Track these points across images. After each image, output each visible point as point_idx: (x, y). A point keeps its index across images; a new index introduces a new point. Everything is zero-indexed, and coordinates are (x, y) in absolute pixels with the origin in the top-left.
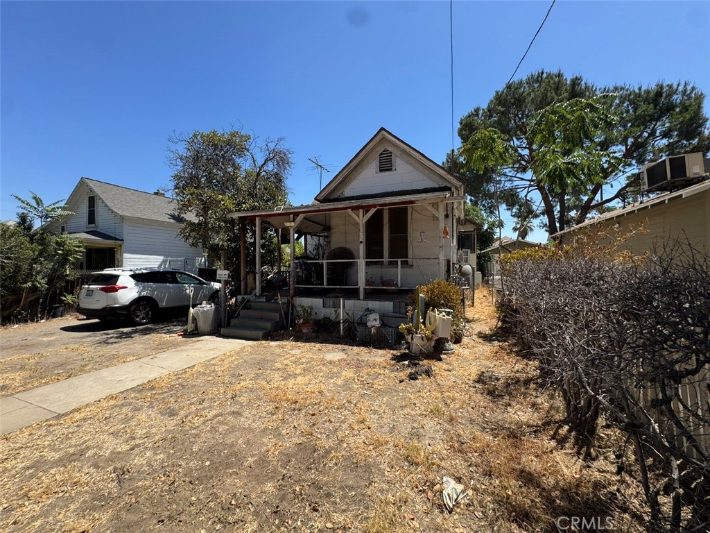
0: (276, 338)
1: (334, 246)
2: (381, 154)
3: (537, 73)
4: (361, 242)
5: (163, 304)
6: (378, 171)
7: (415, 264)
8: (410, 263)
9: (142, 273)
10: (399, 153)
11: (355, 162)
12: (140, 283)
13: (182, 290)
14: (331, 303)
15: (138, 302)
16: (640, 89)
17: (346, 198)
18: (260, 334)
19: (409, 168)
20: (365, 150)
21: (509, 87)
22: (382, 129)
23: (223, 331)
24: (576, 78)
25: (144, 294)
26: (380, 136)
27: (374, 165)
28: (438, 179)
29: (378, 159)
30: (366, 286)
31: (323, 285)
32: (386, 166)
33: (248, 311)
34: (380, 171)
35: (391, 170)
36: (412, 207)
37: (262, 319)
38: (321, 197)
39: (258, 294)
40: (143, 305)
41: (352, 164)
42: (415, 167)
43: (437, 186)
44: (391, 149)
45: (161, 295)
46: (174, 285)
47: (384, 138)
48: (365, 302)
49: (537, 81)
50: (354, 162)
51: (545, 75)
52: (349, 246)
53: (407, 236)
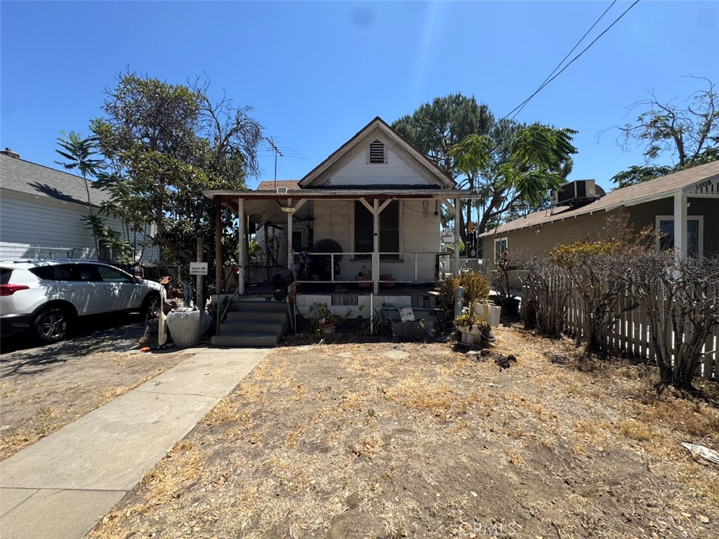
0: (299, 342)
1: (318, 237)
2: (371, 145)
3: (455, 95)
4: (376, 234)
5: (83, 311)
6: (369, 162)
7: (406, 258)
8: (401, 258)
9: (49, 267)
10: (391, 146)
11: (347, 148)
12: (48, 281)
13: (109, 290)
14: (342, 300)
15: (46, 309)
16: (525, 125)
17: (332, 186)
18: (274, 339)
19: (400, 163)
20: (358, 137)
21: (437, 102)
22: (378, 118)
23: (214, 340)
24: (484, 106)
25: (56, 296)
26: (374, 125)
27: (364, 155)
28: (428, 176)
29: (369, 149)
30: (380, 280)
31: (331, 280)
32: (377, 157)
33: (236, 313)
34: (371, 162)
35: (382, 162)
36: (403, 202)
37: (261, 321)
38: (305, 183)
39: (241, 292)
40: (53, 313)
41: (343, 150)
42: (406, 163)
43: (427, 184)
44: (382, 140)
45: (80, 298)
46: (97, 283)
47: (378, 128)
48: (381, 297)
49: (454, 102)
50: (345, 148)
51: (461, 98)
52: (335, 239)
53: (398, 232)
